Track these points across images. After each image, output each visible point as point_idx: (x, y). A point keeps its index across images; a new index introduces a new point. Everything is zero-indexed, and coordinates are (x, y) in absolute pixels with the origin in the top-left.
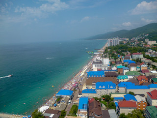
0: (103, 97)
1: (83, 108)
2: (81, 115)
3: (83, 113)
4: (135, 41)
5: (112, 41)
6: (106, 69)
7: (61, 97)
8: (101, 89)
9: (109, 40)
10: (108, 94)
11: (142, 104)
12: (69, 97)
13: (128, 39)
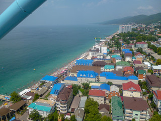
0: (83, 84)
1: (54, 93)
2: (52, 100)
3: (54, 98)
4: (151, 28)
5: (124, 28)
6: (102, 57)
7: (45, 82)
8: (82, 77)
9: (121, 26)
10: (88, 83)
11: (114, 94)
12: (51, 82)
13: (144, 26)
